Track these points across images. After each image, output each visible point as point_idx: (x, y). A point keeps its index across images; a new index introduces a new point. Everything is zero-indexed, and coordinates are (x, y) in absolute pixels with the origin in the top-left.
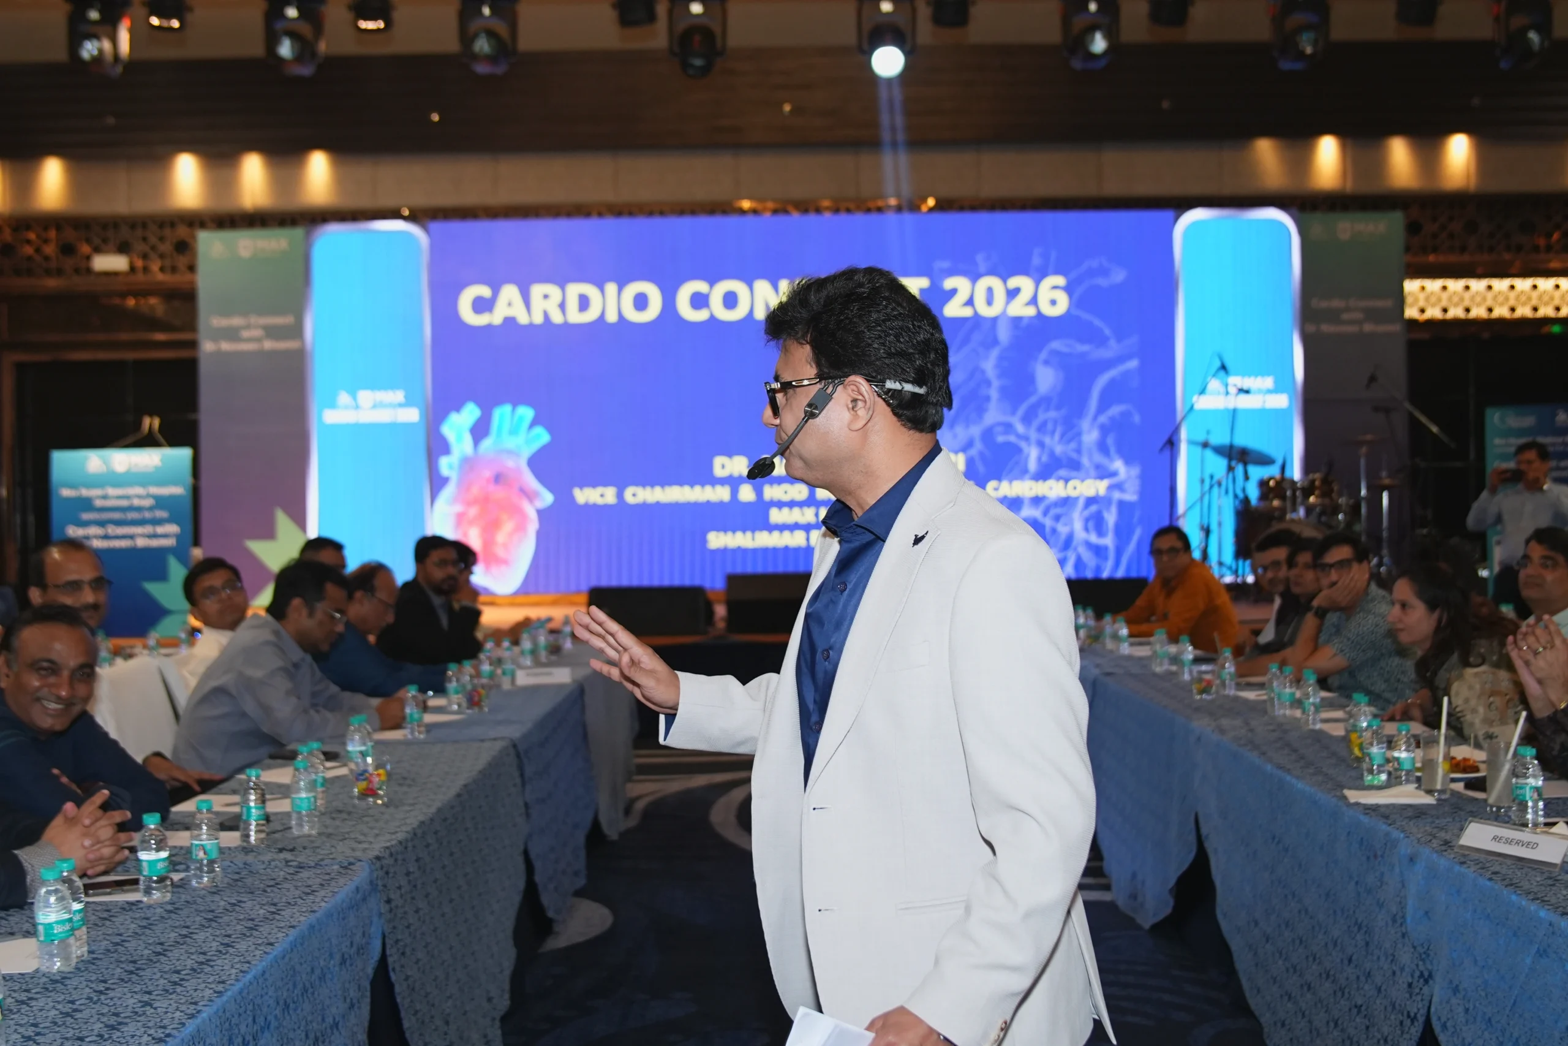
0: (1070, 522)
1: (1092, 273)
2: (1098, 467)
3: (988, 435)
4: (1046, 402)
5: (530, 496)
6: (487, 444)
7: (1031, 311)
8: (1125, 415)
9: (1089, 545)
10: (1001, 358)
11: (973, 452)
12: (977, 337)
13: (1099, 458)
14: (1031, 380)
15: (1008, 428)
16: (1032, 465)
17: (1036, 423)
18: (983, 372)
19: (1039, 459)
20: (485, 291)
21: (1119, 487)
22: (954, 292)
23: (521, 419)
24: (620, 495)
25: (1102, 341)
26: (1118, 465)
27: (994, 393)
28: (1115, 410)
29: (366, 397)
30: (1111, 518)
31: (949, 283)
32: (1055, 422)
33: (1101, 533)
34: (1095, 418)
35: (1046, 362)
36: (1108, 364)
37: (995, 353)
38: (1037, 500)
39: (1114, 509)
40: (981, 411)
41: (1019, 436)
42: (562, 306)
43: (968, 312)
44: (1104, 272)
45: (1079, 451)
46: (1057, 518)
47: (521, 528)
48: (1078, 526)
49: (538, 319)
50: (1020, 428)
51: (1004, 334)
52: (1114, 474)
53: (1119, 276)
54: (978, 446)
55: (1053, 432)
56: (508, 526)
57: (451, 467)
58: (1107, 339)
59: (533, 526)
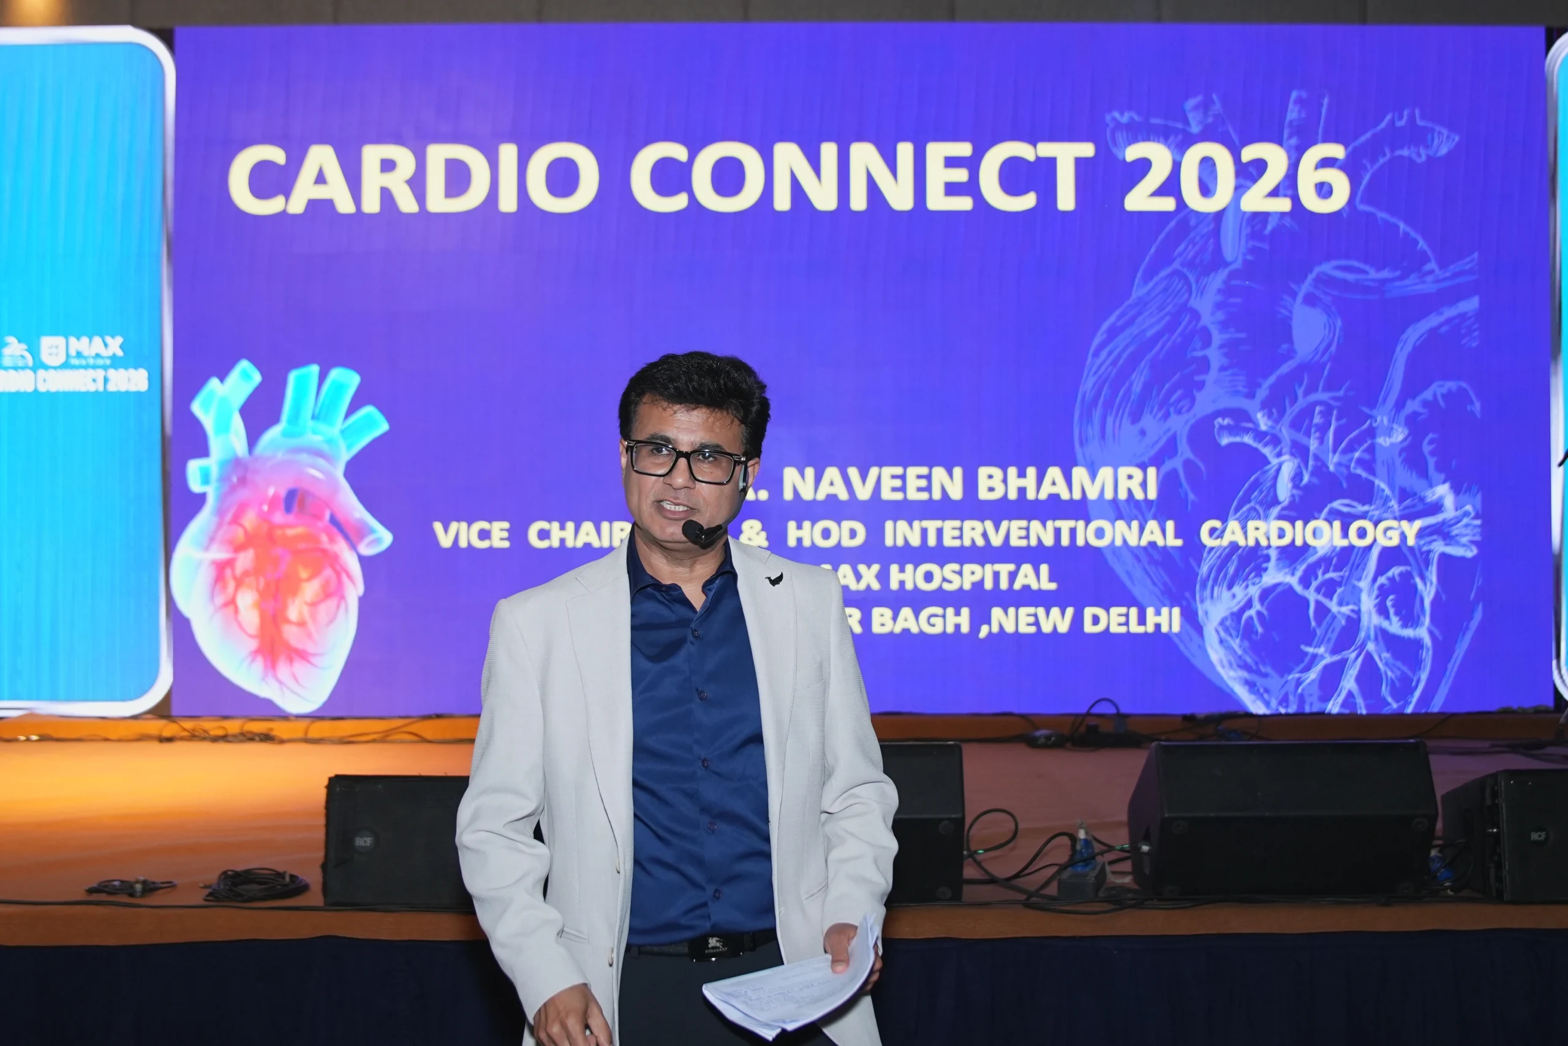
0: (1355, 596)
1: (1395, 138)
2: (1404, 495)
3: (1202, 433)
4: (1310, 370)
5: (352, 534)
6: (272, 435)
7: (1283, 205)
8: (1456, 399)
9: (1388, 639)
10: (1228, 290)
11: (1175, 463)
12: (1184, 250)
13: (1407, 478)
14: (1284, 330)
15: (1240, 419)
16: (1284, 490)
17: (1291, 412)
18: (1196, 315)
19: (1297, 478)
20: (276, 155)
21: (1442, 532)
22: (1143, 166)
23: (339, 388)
24: (518, 534)
25: (1414, 263)
26: (1443, 491)
27: (1215, 356)
28: (1437, 390)
29: (52, 347)
30: (1428, 590)
31: (1133, 152)
32: (1327, 414)
33: (1410, 619)
34: (1400, 405)
35: (1310, 300)
36: (1425, 305)
37: (1217, 280)
38: (1292, 554)
39: (1433, 574)
40: (1191, 387)
41: (1260, 436)
42: (418, 184)
43: (1168, 204)
44: (1417, 136)
45: (1369, 465)
46: (1329, 588)
47: (333, 592)
48: (1368, 603)
49: (371, 204)
50: (1263, 423)
51: (1233, 247)
52: (1436, 508)
53: (1444, 144)
54: (1185, 451)
55: (1323, 429)
56: (310, 589)
57: (206, 480)
58: (1424, 259)
59: (355, 590)
